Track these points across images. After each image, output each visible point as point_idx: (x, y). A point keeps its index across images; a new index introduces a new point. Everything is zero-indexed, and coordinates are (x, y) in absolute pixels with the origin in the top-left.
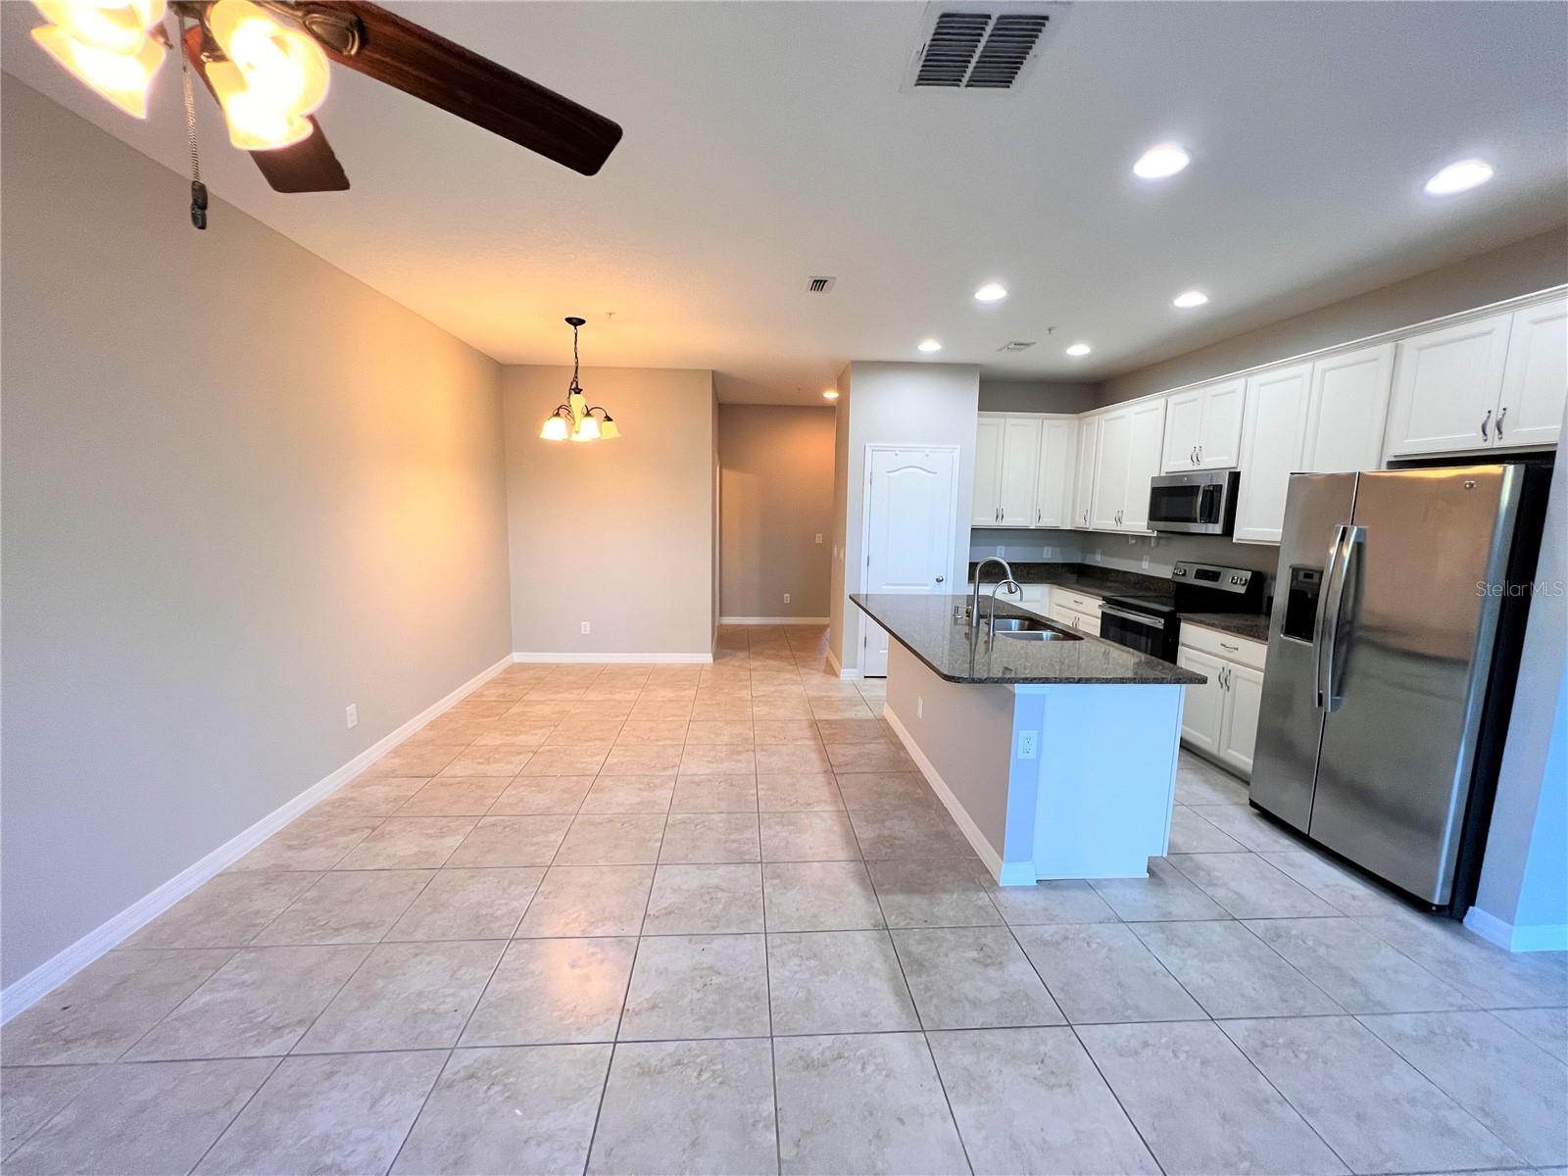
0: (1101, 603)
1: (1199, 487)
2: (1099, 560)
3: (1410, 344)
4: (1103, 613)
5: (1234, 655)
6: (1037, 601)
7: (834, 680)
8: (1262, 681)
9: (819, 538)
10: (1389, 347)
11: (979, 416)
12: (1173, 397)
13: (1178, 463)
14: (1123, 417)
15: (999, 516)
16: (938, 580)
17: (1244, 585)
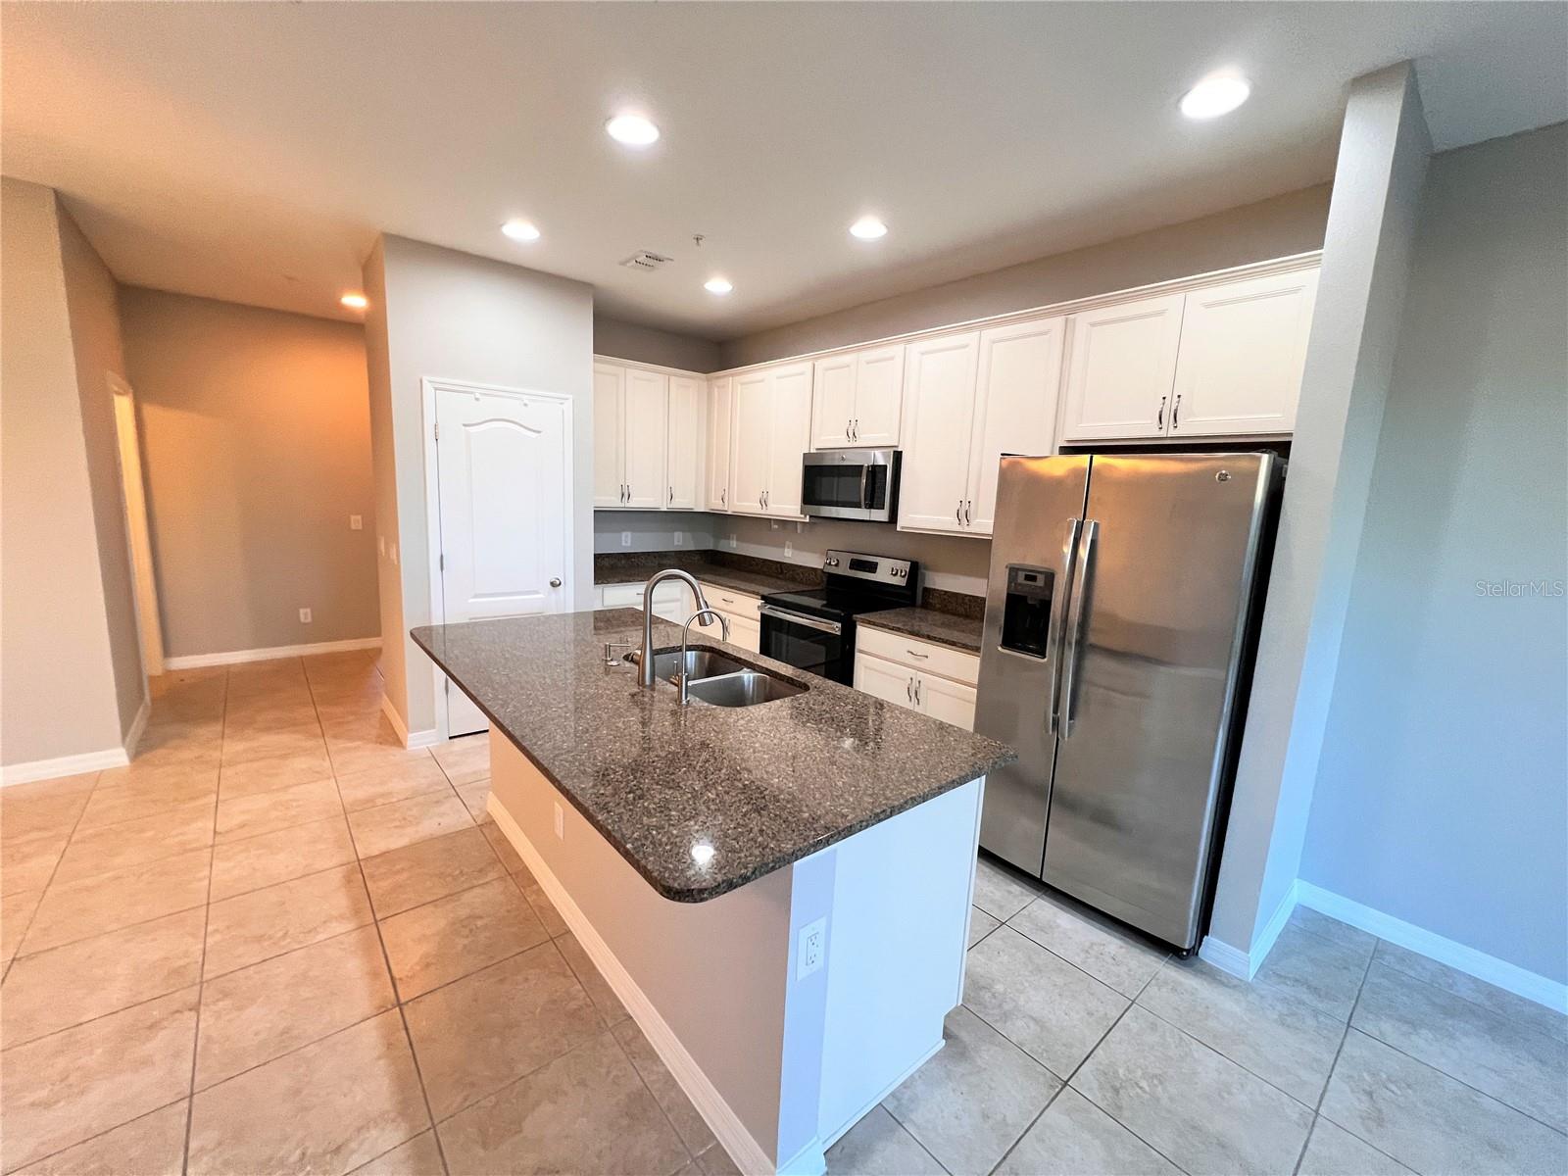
0: (760, 602)
1: (862, 466)
2: (734, 546)
3: (1083, 319)
4: (762, 615)
5: (924, 664)
6: (677, 600)
7: (395, 754)
8: (975, 699)
9: (356, 522)
10: (1059, 320)
11: (595, 360)
12: (820, 361)
13: (831, 439)
14: (762, 381)
15: (625, 495)
16: (553, 584)
17: (904, 577)
